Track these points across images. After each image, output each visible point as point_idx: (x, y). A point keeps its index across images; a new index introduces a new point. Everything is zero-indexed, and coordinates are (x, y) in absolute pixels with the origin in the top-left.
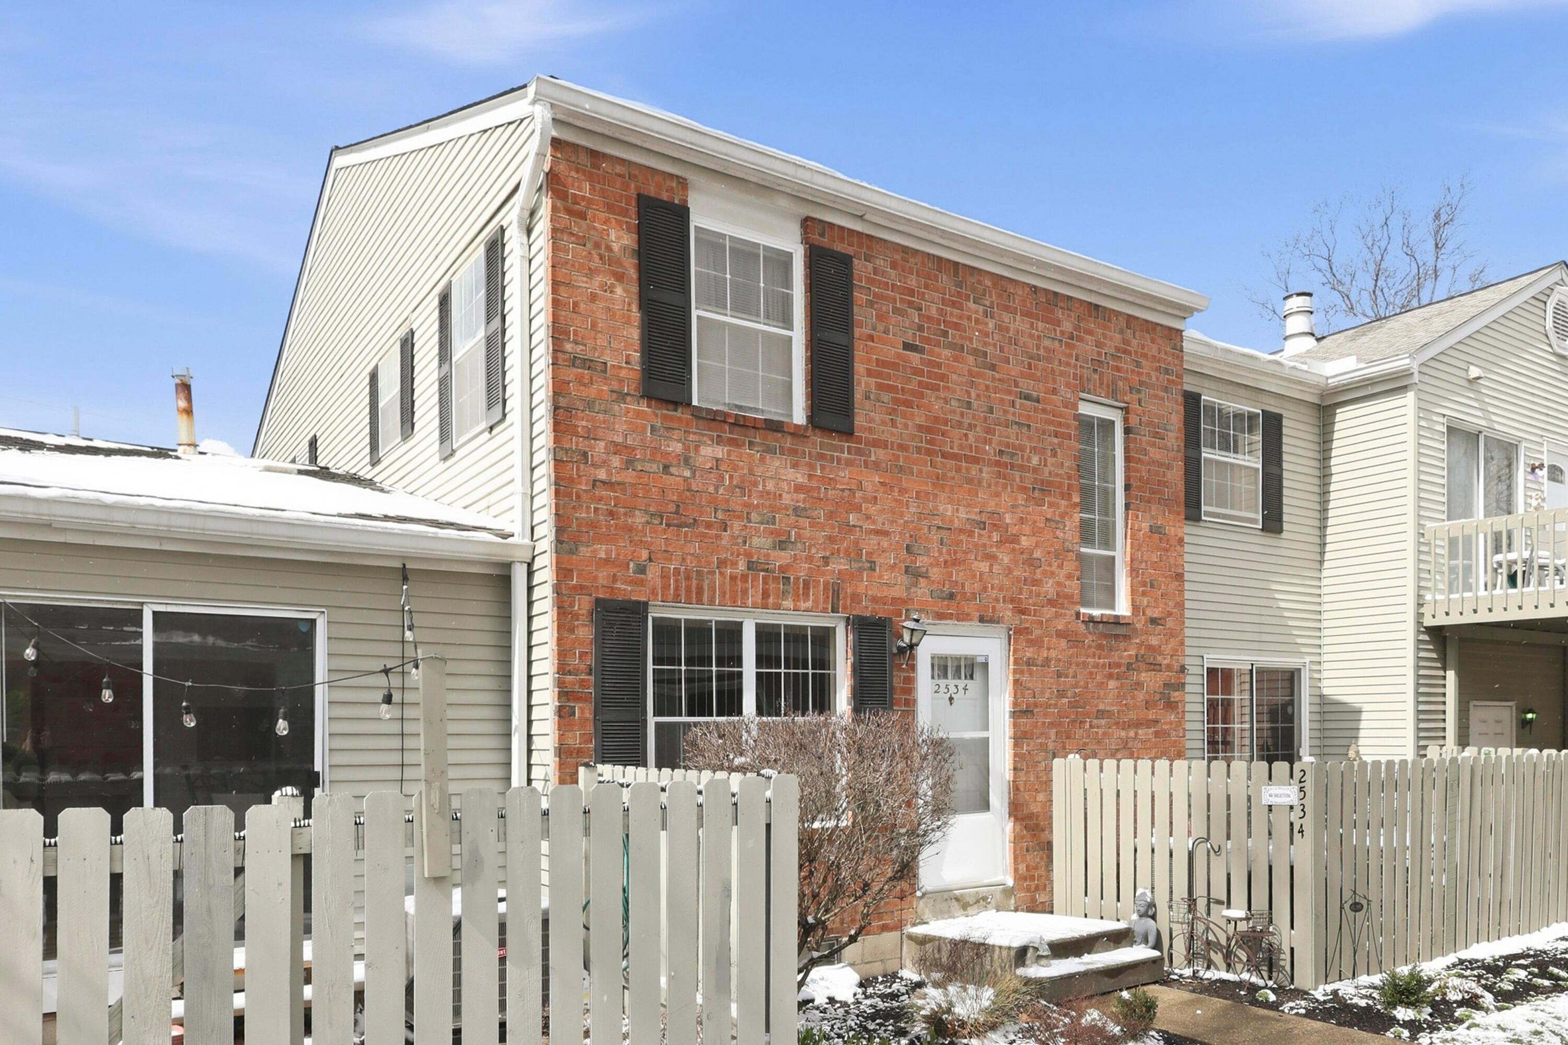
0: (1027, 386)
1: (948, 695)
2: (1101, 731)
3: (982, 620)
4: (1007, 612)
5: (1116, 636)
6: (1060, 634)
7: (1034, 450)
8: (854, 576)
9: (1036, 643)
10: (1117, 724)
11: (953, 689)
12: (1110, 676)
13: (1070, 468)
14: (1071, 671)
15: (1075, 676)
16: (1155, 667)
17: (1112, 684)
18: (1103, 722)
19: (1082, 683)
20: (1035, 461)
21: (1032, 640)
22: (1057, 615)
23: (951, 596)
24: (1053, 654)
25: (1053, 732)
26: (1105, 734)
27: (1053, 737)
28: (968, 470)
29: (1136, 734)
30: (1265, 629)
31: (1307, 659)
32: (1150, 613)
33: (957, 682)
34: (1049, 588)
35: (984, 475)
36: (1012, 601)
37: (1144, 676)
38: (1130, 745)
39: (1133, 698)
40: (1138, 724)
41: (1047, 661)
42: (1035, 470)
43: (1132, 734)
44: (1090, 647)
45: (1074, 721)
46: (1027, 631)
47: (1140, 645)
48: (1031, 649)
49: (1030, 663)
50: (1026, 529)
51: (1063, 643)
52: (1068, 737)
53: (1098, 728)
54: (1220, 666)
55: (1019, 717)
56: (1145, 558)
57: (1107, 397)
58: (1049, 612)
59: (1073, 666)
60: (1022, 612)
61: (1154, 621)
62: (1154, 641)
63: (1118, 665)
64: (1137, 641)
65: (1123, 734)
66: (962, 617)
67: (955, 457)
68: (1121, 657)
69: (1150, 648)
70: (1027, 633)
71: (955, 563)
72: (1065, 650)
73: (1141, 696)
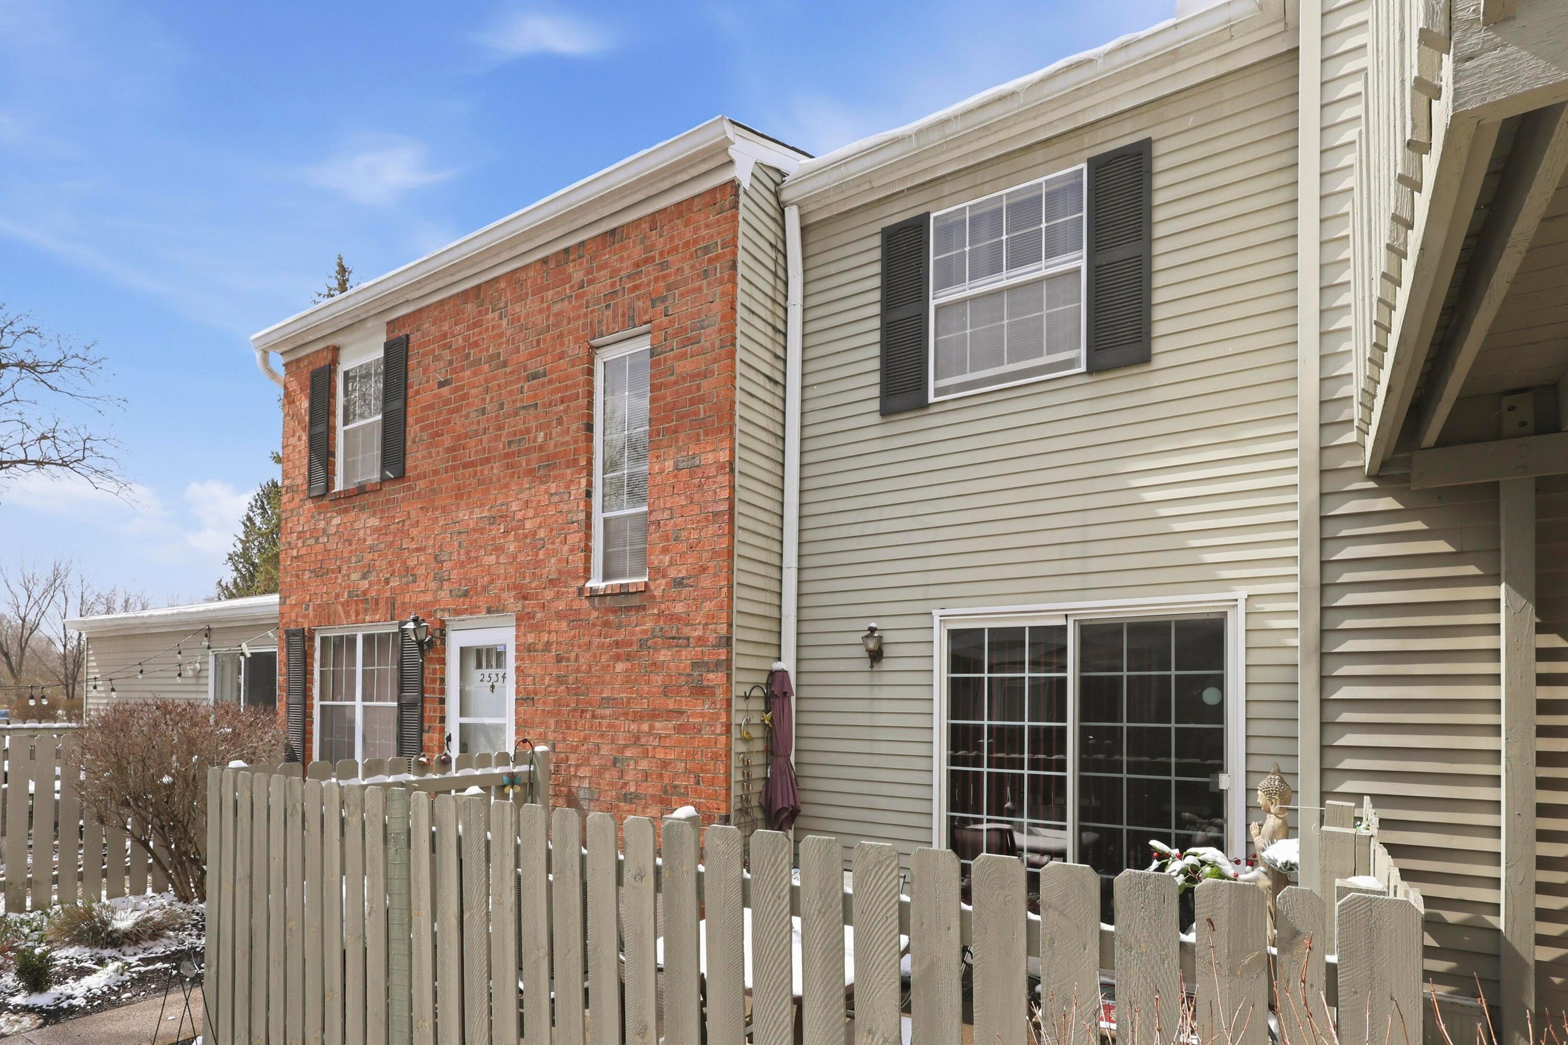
0: (534, 365)
1: (491, 684)
2: (605, 722)
3: (489, 611)
4: (509, 599)
5: (628, 609)
6: (559, 616)
7: (540, 427)
8: (404, 588)
9: (537, 628)
10: (626, 714)
11: (494, 678)
12: (618, 658)
13: (578, 430)
14: (573, 655)
15: (576, 660)
16: (677, 641)
17: (620, 667)
18: (608, 712)
19: (584, 668)
20: (541, 436)
21: (532, 625)
22: (558, 596)
23: (466, 594)
24: (553, 637)
25: (552, 722)
26: (611, 726)
27: (553, 726)
28: (482, 472)
29: (652, 728)
30: (1093, 549)
31: (1241, 593)
32: (673, 573)
33: (489, 671)
34: (551, 568)
35: (495, 471)
36: (516, 587)
37: (664, 655)
38: (643, 740)
39: (648, 682)
40: (654, 715)
41: (548, 644)
42: (541, 448)
43: (645, 727)
44: (594, 625)
45: (574, 710)
46: (531, 616)
47: (661, 614)
48: (533, 635)
49: (530, 648)
50: (530, 512)
51: (564, 625)
52: (568, 728)
53: (602, 718)
54: (986, 625)
55: (522, 704)
56: (668, 505)
57: (623, 328)
58: (549, 594)
59: (576, 649)
60: (525, 598)
61: (679, 583)
62: (679, 608)
63: (630, 644)
64: (656, 611)
65: (634, 727)
66: (473, 610)
67: (472, 464)
68: (632, 634)
69: (674, 618)
70: (529, 618)
71: (470, 560)
72: (566, 632)
73: (658, 679)
